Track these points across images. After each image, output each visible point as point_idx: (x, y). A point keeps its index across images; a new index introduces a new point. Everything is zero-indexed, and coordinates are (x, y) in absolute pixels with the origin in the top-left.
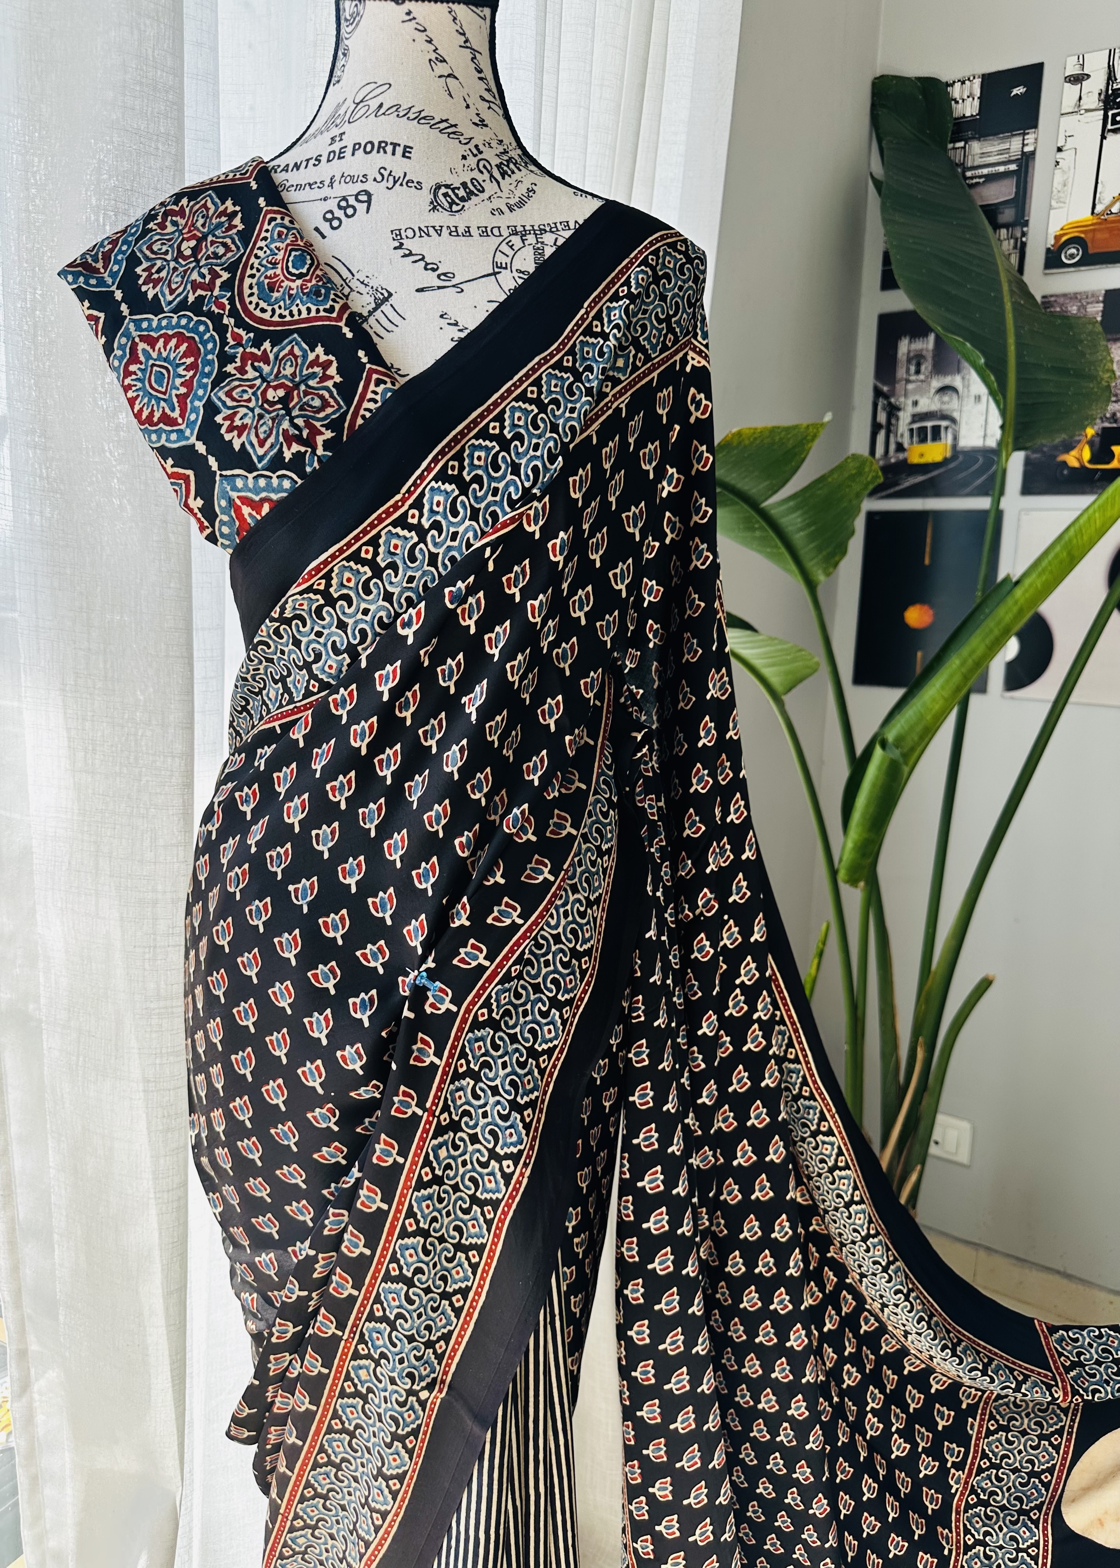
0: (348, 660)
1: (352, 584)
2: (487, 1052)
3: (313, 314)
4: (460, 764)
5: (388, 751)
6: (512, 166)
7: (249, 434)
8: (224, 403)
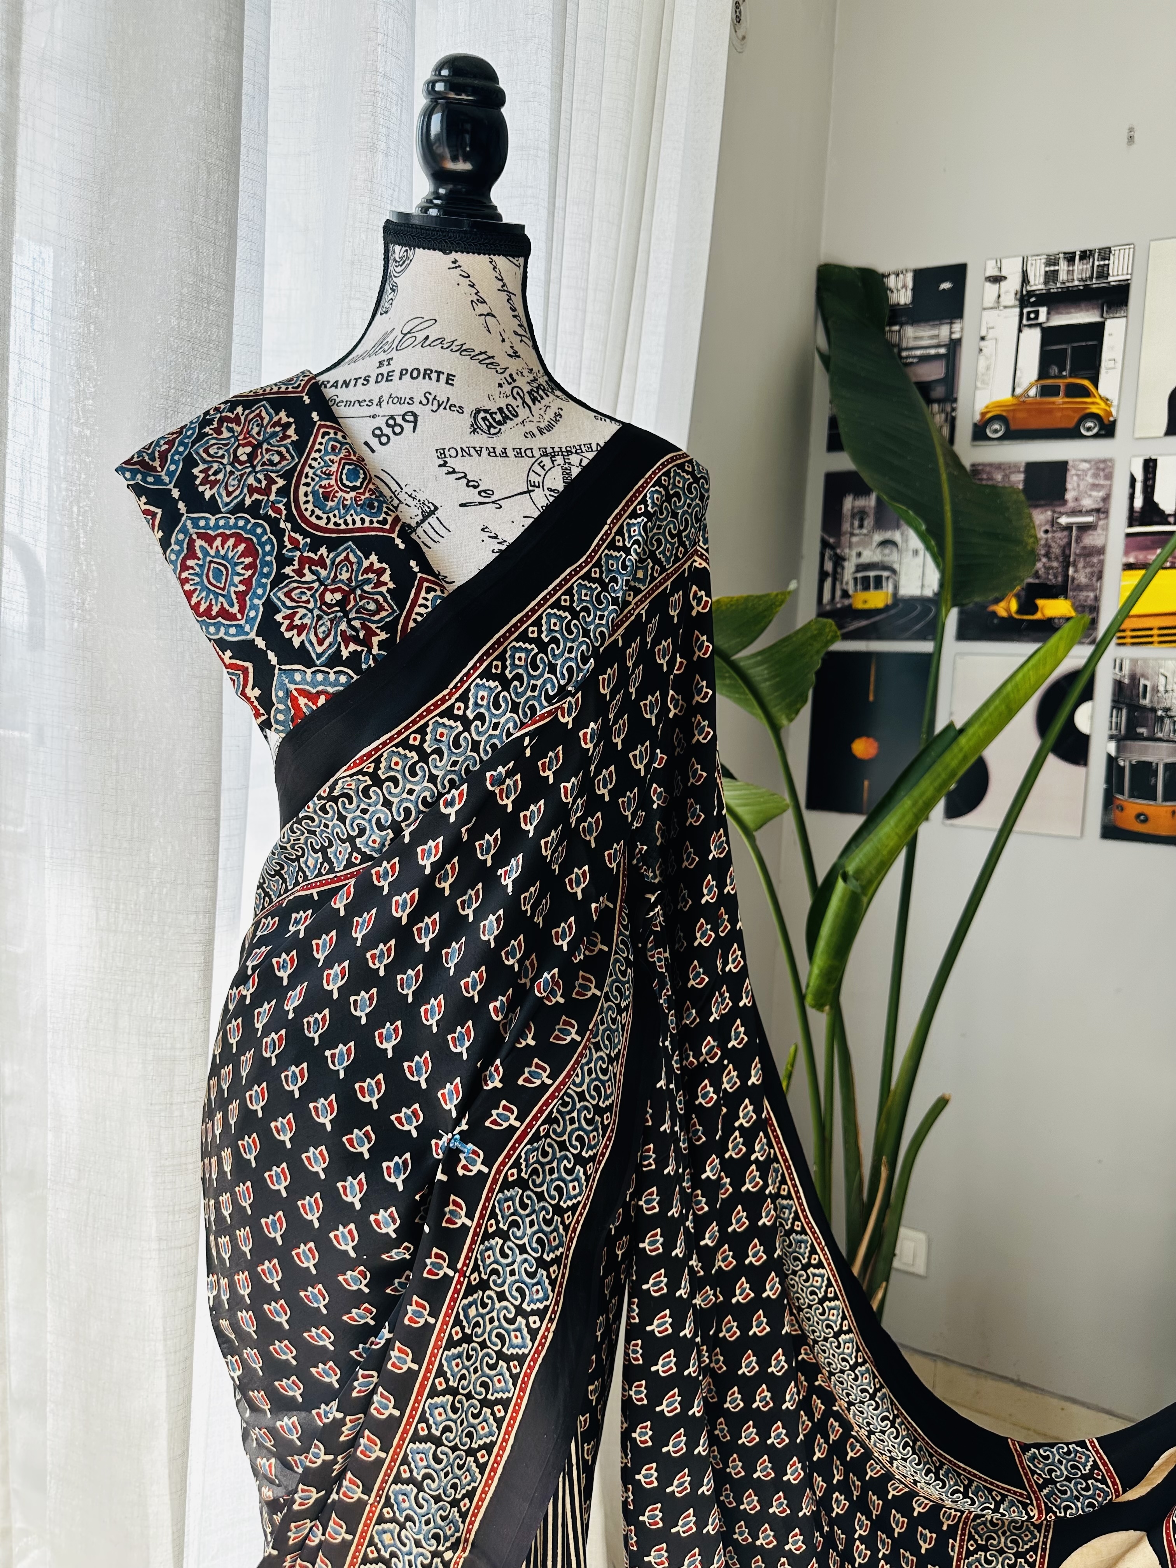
0: (391, 835)
1: (399, 767)
2: (516, 1211)
3: (367, 524)
4: (496, 933)
5: (427, 919)
6: (541, 392)
7: (308, 633)
8: (283, 603)
